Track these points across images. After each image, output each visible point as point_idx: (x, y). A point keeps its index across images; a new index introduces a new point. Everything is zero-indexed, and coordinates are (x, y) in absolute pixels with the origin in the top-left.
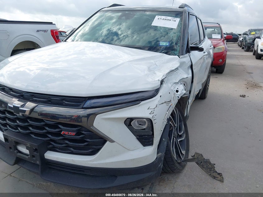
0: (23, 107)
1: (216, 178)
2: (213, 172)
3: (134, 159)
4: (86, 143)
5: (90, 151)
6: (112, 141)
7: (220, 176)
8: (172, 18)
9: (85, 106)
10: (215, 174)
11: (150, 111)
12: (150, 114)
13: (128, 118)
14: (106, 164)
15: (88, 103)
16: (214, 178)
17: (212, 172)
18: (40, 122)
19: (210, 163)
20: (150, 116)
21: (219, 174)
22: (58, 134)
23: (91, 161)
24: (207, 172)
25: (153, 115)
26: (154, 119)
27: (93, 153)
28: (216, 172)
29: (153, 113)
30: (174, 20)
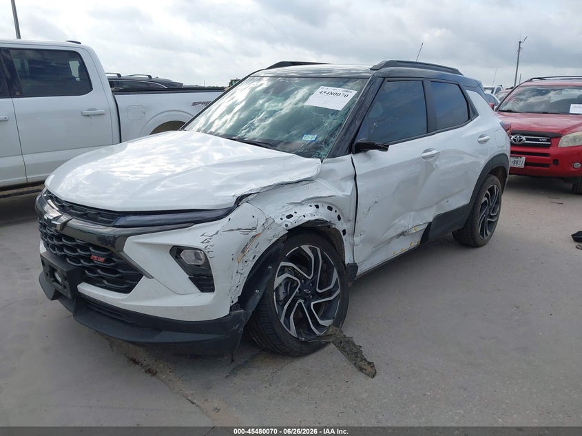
0: (56, 221)
1: (364, 371)
2: (361, 361)
3: (181, 307)
4: (118, 275)
5: (125, 286)
6: (150, 277)
7: (372, 367)
8: (344, 91)
9: (117, 224)
10: (362, 364)
11: (203, 238)
12: (202, 242)
13: (174, 246)
14: (143, 307)
15: (122, 221)
16: (361, 369)
17: (359, 359)
18: (72, 242)
19: (354, 345)
20: (202, 246)
21: (369, 363)
22: (88, 259)
23: (123, 300)
24: (351, 360)
25: (207, 244)
26: (208, 250)
27: (128, 290)
28: (365, 360)
29: (208, 242)
30: (346, 93)
